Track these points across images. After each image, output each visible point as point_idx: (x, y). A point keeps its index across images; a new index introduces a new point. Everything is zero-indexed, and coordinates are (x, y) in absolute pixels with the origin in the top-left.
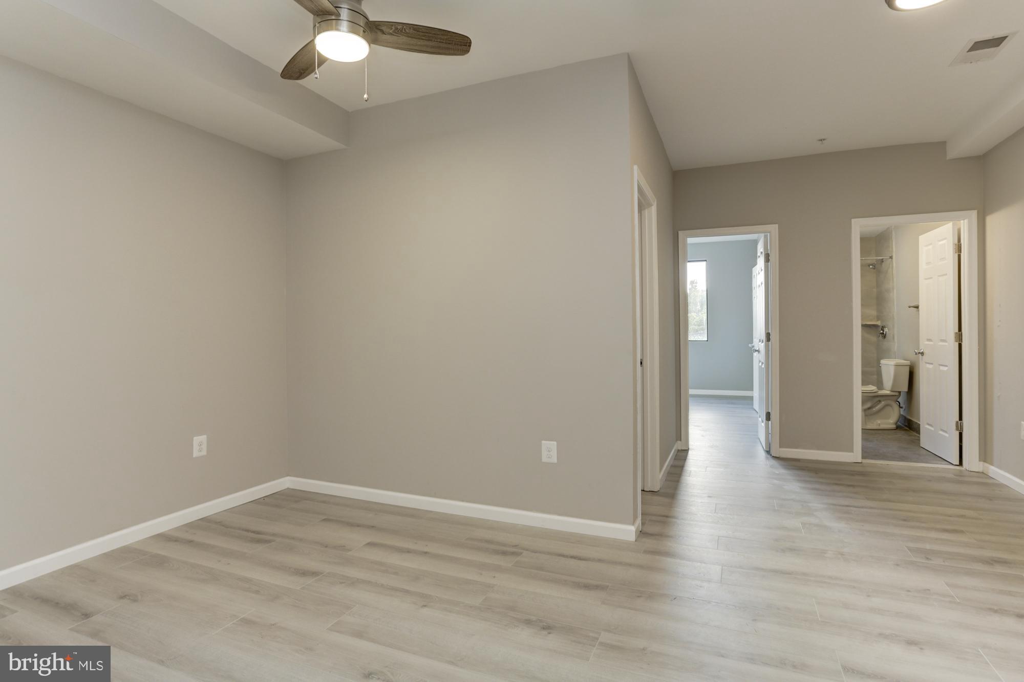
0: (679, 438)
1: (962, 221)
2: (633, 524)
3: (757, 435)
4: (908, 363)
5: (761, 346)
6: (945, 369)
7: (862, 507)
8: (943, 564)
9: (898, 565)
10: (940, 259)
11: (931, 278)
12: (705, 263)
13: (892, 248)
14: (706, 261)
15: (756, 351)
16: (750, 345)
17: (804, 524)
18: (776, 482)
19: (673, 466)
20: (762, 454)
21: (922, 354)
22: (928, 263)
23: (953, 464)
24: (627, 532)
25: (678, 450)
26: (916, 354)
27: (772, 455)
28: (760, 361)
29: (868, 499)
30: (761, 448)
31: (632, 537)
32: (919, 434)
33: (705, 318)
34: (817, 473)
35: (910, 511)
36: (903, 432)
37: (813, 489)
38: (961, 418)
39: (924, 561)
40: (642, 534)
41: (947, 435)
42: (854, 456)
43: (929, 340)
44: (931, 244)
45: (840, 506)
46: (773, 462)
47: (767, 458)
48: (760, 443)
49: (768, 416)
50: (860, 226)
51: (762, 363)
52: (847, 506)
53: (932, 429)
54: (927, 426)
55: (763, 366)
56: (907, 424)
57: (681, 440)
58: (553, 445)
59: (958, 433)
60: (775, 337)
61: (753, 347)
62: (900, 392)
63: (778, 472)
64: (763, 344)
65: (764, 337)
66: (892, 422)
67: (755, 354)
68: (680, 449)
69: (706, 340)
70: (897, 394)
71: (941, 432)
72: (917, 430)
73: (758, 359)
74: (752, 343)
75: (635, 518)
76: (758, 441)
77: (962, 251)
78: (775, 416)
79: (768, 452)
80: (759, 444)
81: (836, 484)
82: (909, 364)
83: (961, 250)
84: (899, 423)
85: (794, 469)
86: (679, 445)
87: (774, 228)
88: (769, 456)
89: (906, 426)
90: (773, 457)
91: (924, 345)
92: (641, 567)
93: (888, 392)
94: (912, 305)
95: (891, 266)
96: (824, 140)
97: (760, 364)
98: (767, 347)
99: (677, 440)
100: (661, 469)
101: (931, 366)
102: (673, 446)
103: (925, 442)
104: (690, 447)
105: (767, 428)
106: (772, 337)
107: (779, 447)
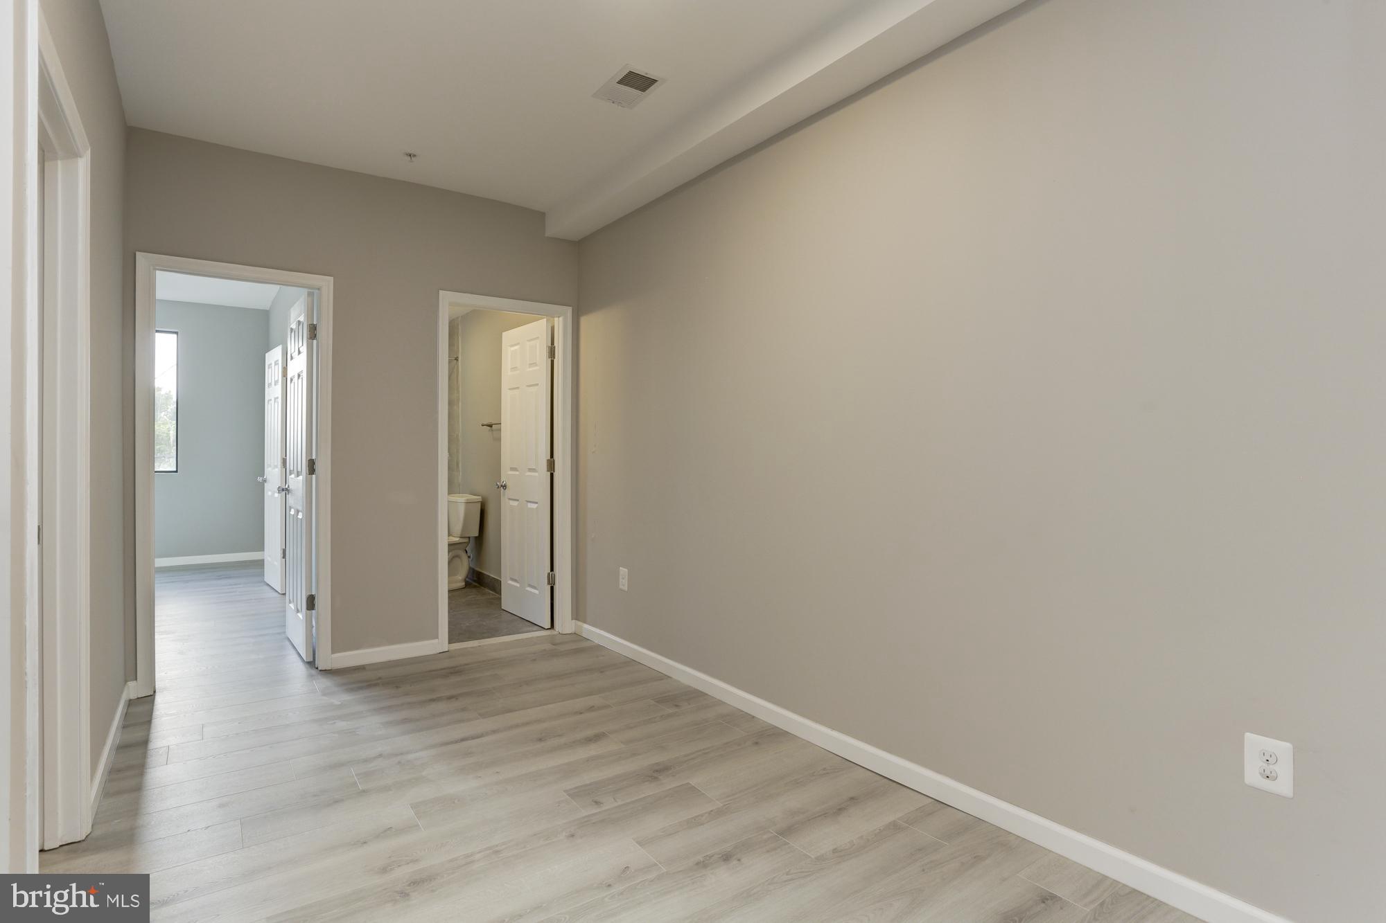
0: (131, 673)
1: (556, 319)
3: (285, 632)
4: (479, 498)
5: (292, 481)
6: (535, 506)
7: (481, 736)
8: (616, 804)
9: (573, 836)
10: (530, 364)
11: (518, 388)
12: (175, 336)
13: (458, 348)
14: (176, 333)
16: (260, 479)
17: (415, 806)
18: (342, 725)
19: (121, 748)
20: (297, 669)
21: (505, 487)
22: (514, 369)
23: (544, 628)
25: (130, 700)
26: (498, 487)
27: (320, 668)
29: (483, 716)
30: (294, 657)
32: (501, 594)
33: (173, 433)
34: (397, 687)
35: (539, 721)
36: (474, 590)
37: (405, 721)
38: (552, 569)
39: (594, 811)
41: (536, 592)
42: (439, 643)
43: (512, 469)
44: (518, 344)
45: (451, 743)
46: (324, 683)
47: (311, 676)
48: (290, 647)
49: (311, 603)
50: (450, 303)
51: (298, 512)
52: (463, 740)
53: (518, 585)
54: (510, 582)
55: (300, 516)
56: (475, 579)
57: (136, 679)
59: (549, 587)
60: (324, 467)
62: (469, 538)
63: (337, 703)
64: (300, 478)
66: (460, 578)
68: (134, 696)
69: (175, 470)
70: (466, 540)
71: (529, 589)
72: (495, 586)
74: (263, 475)
76: (287, 643)
77: (556, 357)
78: (324, 602)
79: (311, 664)
80: (292, 651)
81: (433, 700)
82: (481, 500)
83: (554, 354)
84: (467, 579)
85: (361, 688)
86: (133, 690)
87: (326, 282)
88: (314, 672)
89: (474, 581)
90: (321, 671)
91: (506, 475)
93: (457, 539)
94: (485, 423)
95: (455, 370)
96: (415, 156)
98: (308, 484)
99: (126, 681)
101: (515, 503)
102: (120, 697)
103: (508, 602)
104: (158, 685)
105: (308, 621)
106: (317, 467)
107: (334, 650)
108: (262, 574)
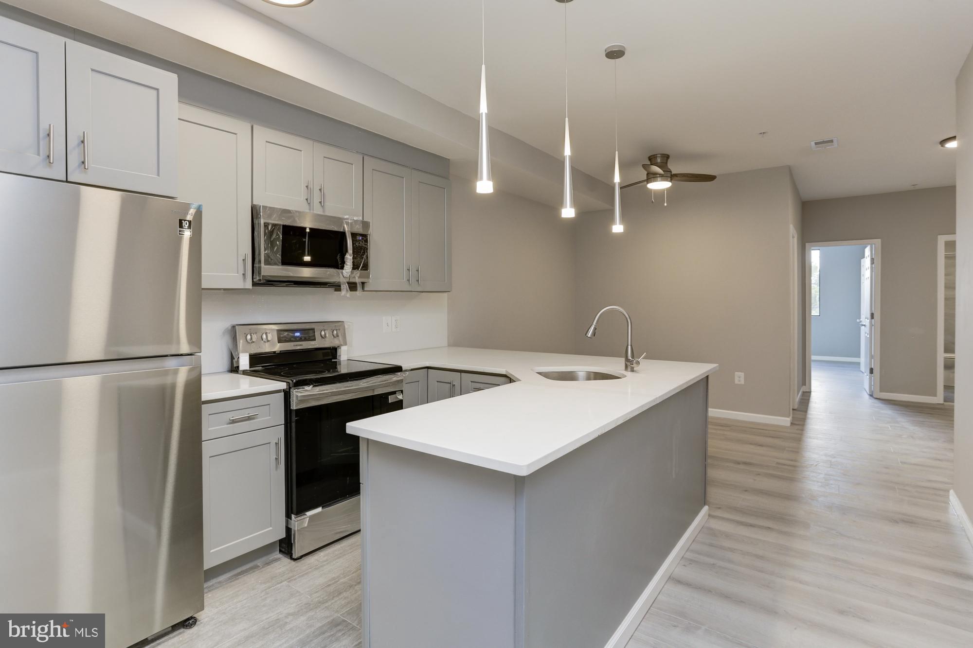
0: (804, 383)
2: (789, 417)
5: (867, 322)
12: (819, 251)
14: (819, 249)
15: (863, 325)
16: (858, 320)
20: (866, 396)
24: (786, 421)
27: (875, 397)
28: (866, 333)
30: (865, 393)
31: (789, 424)
40: (792, 424)
42: (938, 399)
46: (878, 404)
47: (870, 398)
49: (871, 371)
50: (944, 241)
51: (868, 334)
55: (868, 336)
57: (805, 385)
58: (742, 374)
60: (877, 316)
61: (861, 322)
64: (868, 321)
65: (869, 316)
67: (863, 327)
68: (805, 391)
69: (819, 315)
73: (864, 332)
74: (860, 319)
75: (789, 415)
78: (877, 371)
79: (871, 395)
80: (865, 390)
86: (804, 389)
87: (878, 242)
88: (872, 398)
92: (798, 434)
96: (916, 185)
97: (866, 335)
98: (871, 323)
100: (798, 394)
104: (812, 390)
105: (870, 379)
106: (875, 316)
107: (881, 391)
108: (860, 368)
